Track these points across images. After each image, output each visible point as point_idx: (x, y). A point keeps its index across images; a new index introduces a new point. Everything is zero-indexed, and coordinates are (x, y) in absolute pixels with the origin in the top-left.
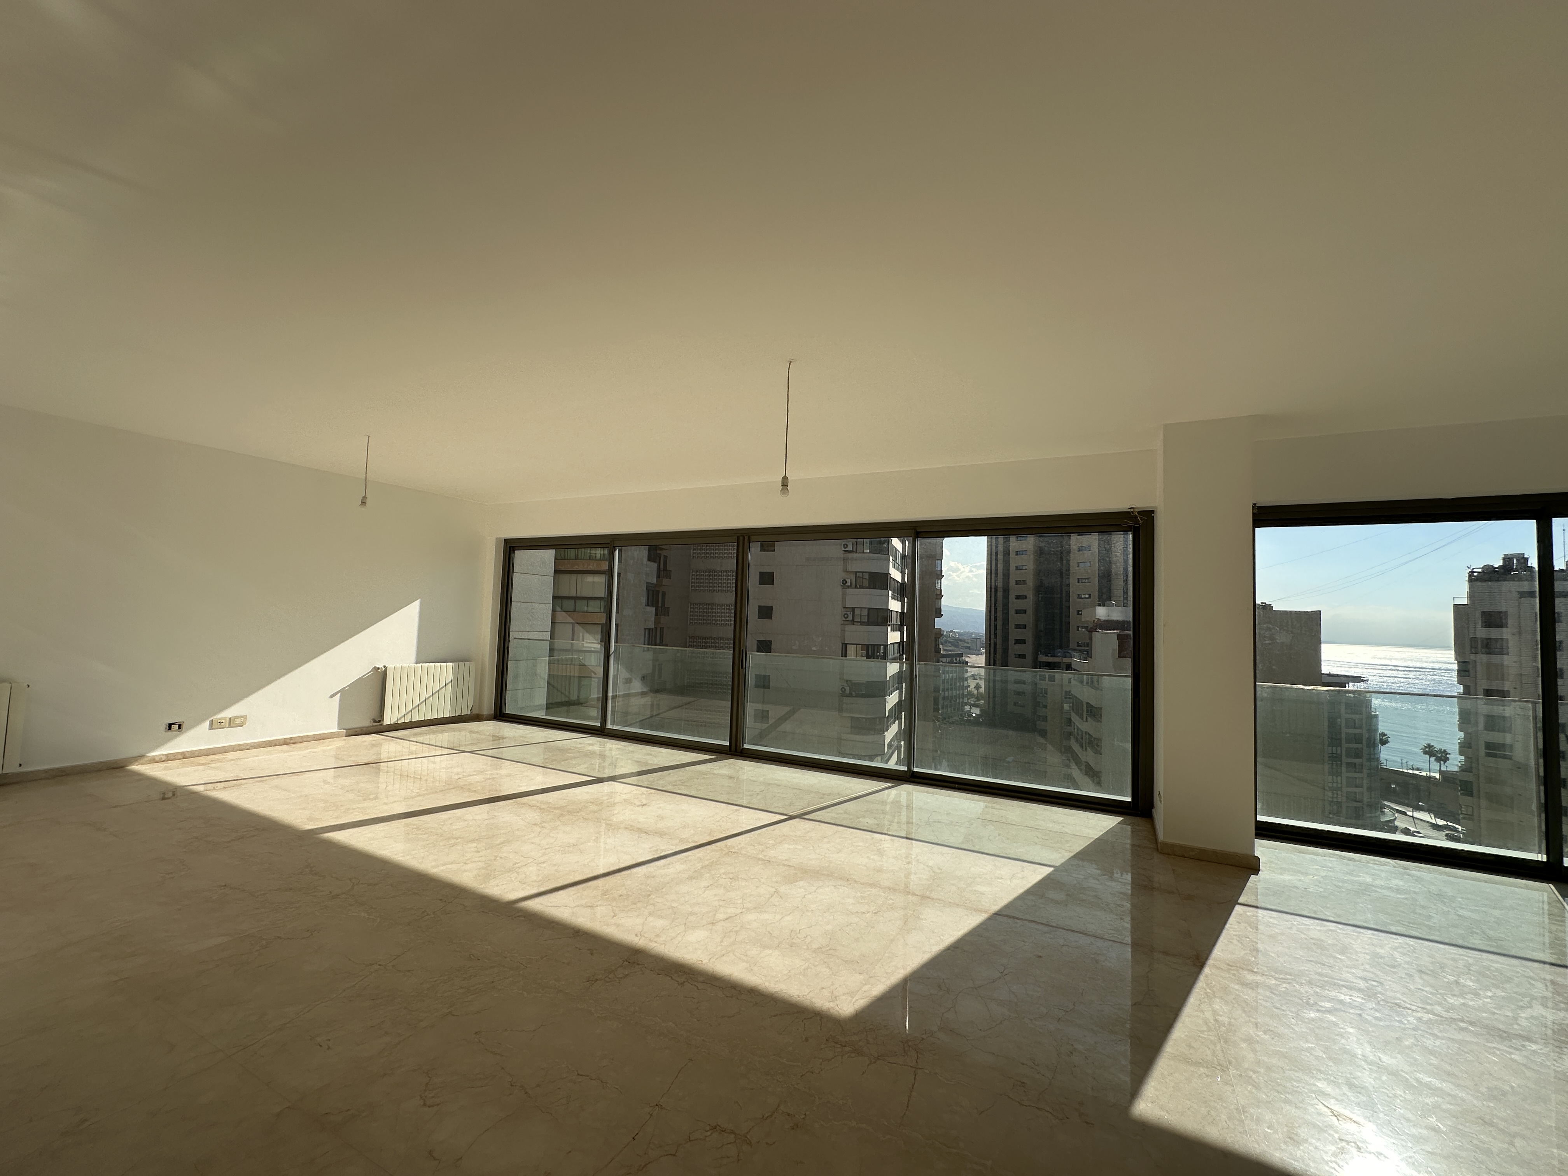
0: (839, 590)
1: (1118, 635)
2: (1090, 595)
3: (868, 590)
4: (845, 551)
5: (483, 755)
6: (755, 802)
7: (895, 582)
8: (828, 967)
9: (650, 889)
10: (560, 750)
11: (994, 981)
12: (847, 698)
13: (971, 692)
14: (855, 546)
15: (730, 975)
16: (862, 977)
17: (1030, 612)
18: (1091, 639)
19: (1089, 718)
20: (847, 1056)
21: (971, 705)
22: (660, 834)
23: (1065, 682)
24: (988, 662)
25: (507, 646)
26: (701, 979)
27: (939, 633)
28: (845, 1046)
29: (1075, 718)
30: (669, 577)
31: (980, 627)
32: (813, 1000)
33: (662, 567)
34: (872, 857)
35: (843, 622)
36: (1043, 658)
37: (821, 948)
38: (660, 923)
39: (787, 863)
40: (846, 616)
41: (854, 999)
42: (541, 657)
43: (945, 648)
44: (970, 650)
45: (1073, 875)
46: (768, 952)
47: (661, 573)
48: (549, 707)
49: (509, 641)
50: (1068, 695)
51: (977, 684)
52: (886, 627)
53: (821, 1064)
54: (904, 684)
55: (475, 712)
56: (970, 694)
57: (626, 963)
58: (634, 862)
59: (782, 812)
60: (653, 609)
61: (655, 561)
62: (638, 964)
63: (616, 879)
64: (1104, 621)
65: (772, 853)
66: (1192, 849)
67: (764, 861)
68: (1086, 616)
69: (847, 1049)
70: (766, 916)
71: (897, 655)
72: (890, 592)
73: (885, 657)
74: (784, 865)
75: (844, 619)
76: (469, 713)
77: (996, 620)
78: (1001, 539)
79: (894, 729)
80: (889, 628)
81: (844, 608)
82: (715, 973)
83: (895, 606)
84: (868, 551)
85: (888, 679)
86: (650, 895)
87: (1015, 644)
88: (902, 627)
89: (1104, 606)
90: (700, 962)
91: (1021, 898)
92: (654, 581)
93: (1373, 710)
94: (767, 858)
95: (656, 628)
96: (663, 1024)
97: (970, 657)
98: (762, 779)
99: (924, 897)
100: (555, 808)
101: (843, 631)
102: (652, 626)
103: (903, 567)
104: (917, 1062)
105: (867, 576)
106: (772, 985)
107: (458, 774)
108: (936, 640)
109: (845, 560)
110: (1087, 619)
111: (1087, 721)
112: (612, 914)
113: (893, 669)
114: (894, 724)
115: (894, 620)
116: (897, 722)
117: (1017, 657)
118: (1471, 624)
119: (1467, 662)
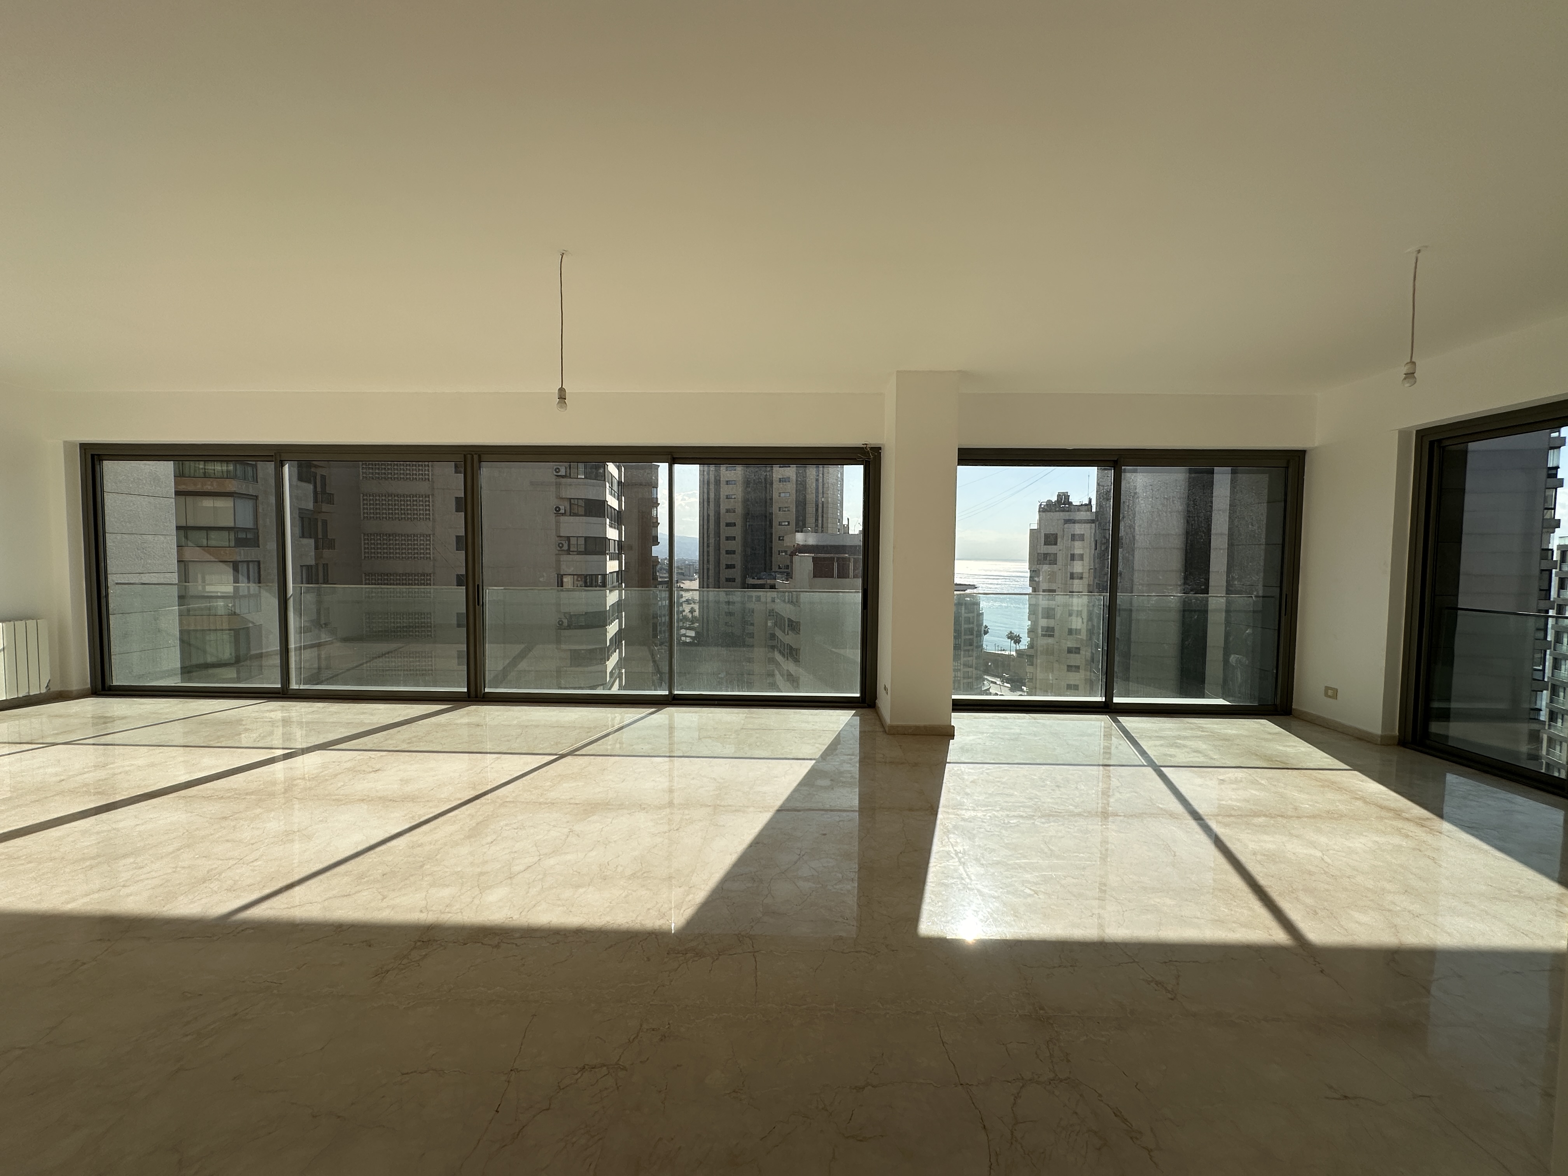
0: (552, 518)
1: (813, 558)
2: (789, 522)
3: (584, 518)
4: (557, 476)
5: (94, 744)
6: (516, 746)
7: (613, 510)
8: (647, 889)
9: (422, 859)
10: (225, 723)
11: (796, 863)
12: (564, 631)
13: (686, 616)
14: (568, 470)
15: (549, 923)
16: (682, 889)
17: (739, 539)
18: (792, 562)
19: (790, 632)
20: (691, 961)
21: (687, 629)
22: (412, 798)
23: (769, 600)
24: (701, 586)
25: (103, 593)
26: (518, 935)
28: (686, 954)
29: (779, 633)
30: (330, 501)
32: (643, 922)
33: (319, 489)
34: (657, 779)
35: (557, 552)
36: (750, 581)
37: (635, 874)
38: (446, 892)
39: (572, 801)
40: (560, 546)
41: (682, 911)
42: (165, 607)
43: (661, 575)
44: (684, 576)
45: (831, 763)
46: (581, 890)
47: (319, 496)
48: (187, 670)
49: (107, 587)
50: (772, 613)
51: (692, 608)
52: (604, 556)
53: (669, 976)
54: (623, 613)
55: (56, 688)
56: (685, 618)
57: (419, 944)
58: (387, 835)
59: (550, 752)
60: (312, 542)
61: (309, 482)
62: (435, 941)
63: (370, 858)
64: (803, 545)
65: (552, 795)
66: (910, 727)
67: (547, 804)
68: (787, 542)
69: (689, 955)
70: (568, 857)
71: (616, 584)
72: (608, 520)
73: (604, 585)
74: (570, 804)
75: (559, 549)
76: (44, 690)
77: (708, 546)
78: (712, 468)
79: (614, 659)
80: (608, 557)
81: (558, 536)
82: (531, 925)
83: (612, 534)
84: (583, 477)
85: (608, 608)
86: (422, 867)
87: (726, 568)
88: (620, 556)
89: (802, 532)
90: (511, 919)
91: (796, 790)
92: (311, 506)
94: (549, 800)
95: (317, 565)
96: (489, 991)
97: (684, 583)
98: (515, 722)
99: (716, 807)
100: (247, 794)
101: (558, 562)
102: (313, 563)
103: (620, 494)
104: (753, 947)
105: (582, 503)
106: (598, 921)
107: (56, 775)
108: (653, 568)
109: (558, 485)
110: (788, 544)
111: (788, 634)
112: (380, 897)
113: (612, 598)
114: (615, 653)
115: (613, 548)
116: (617, 650)
117: (728, 580)
118: (1039, 544)
119: (1035, 571)
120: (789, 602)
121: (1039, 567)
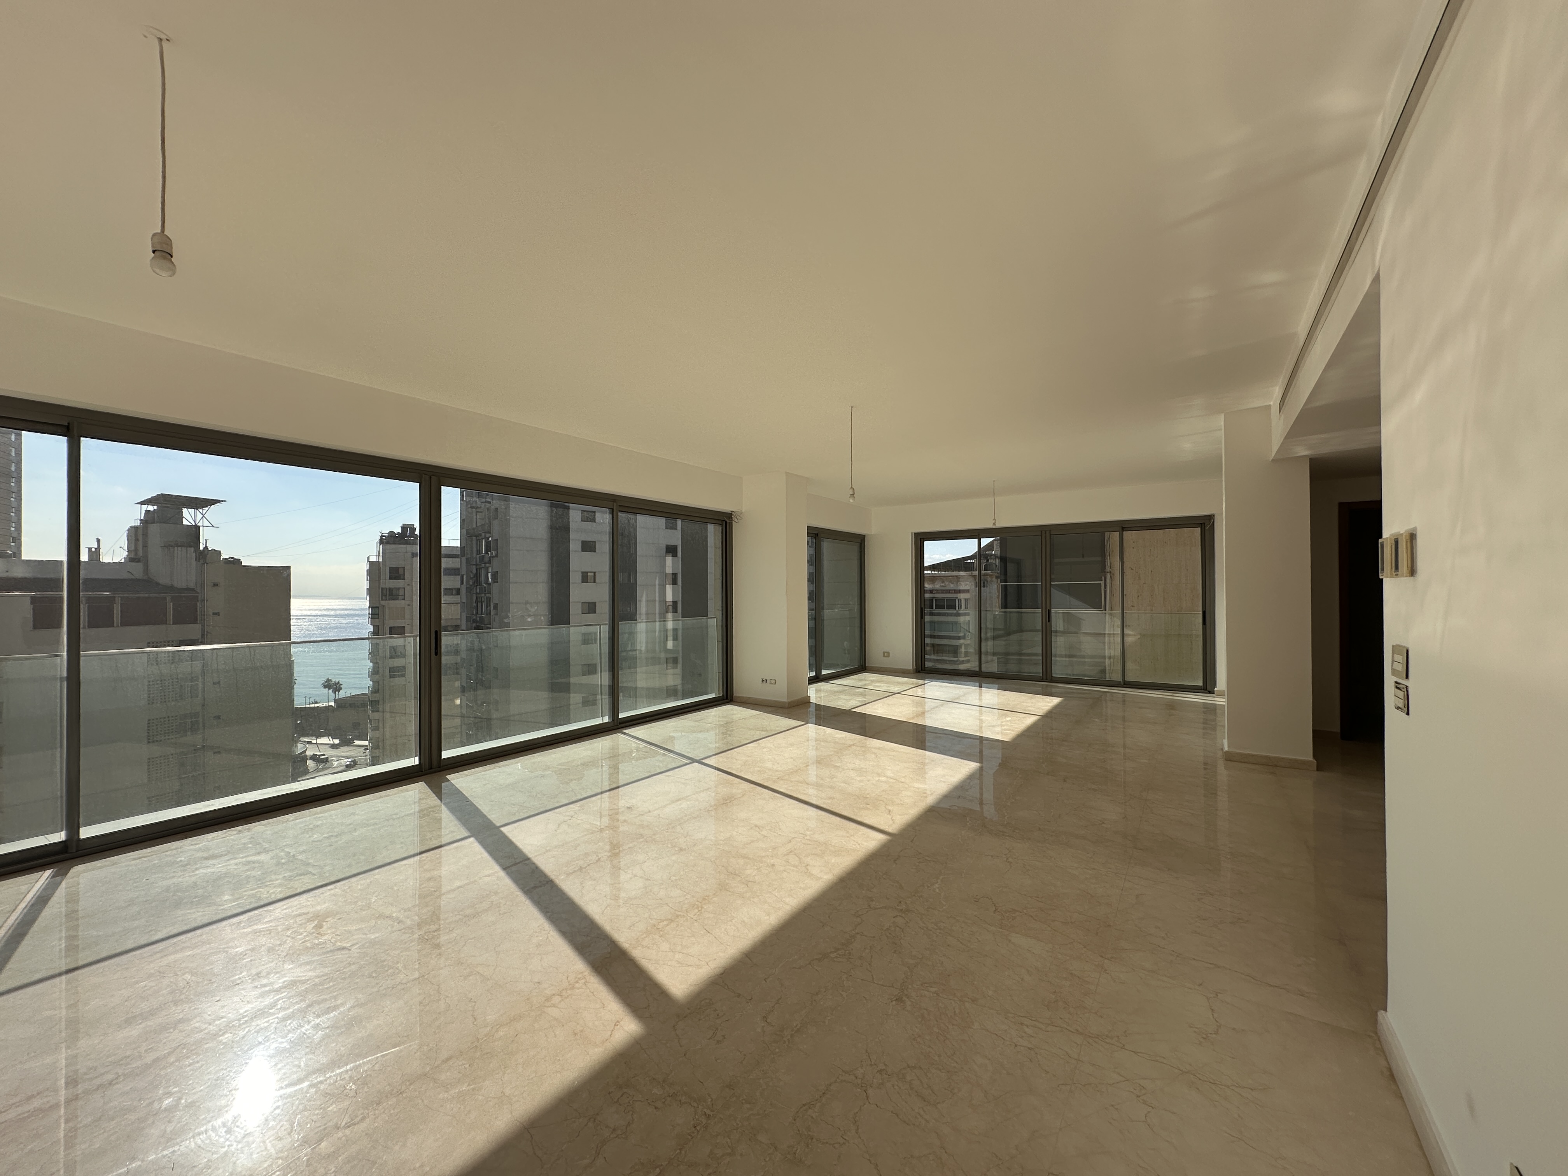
118: (382, 578)
119: (378, 607)
121: (383, 603)
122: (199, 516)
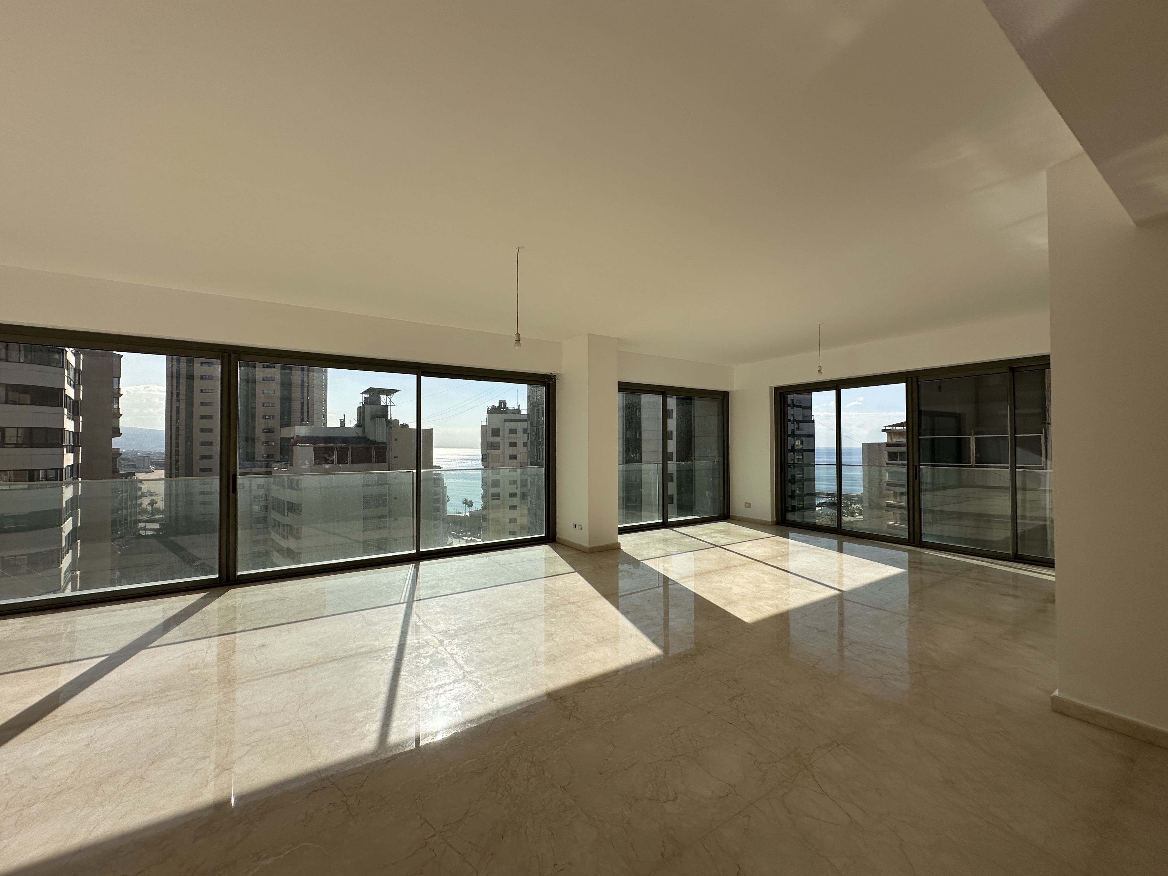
2: (273, 416)
3: (30, 406)
7: (68, 398)
13: (143, 509)
21: (146, 521)
27: (117, 453)
31: (159, 447)
44: (138, 467)
51: (154, 500)
52: (61, 448)
54: (79, 510)
56: (145, 511)
64: (303, 437)
66: (599, 547)
71: (72, 478)
72: (64, 410)
73: (62, 479)
79: (69, 558)
80: (65, 450)
83: (69, 425)
85: (64, 505)
87: (200, 459)
88: (76, 448)
89: (304, 425)
93: (445, 484)
97: (141, 475)
103: (77, 383)
105: (26, 390)
108: (113, 460)
111: (288, 515)
113: (68, 493)
114: (67, 555)
115: (67, 440)
116: (71, 551)
117: (202, 470)
118: (488, 435)
119: (486, 454)
120: (288, 487)
121: (489, 451)
122: (389, 400)
